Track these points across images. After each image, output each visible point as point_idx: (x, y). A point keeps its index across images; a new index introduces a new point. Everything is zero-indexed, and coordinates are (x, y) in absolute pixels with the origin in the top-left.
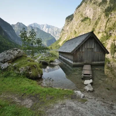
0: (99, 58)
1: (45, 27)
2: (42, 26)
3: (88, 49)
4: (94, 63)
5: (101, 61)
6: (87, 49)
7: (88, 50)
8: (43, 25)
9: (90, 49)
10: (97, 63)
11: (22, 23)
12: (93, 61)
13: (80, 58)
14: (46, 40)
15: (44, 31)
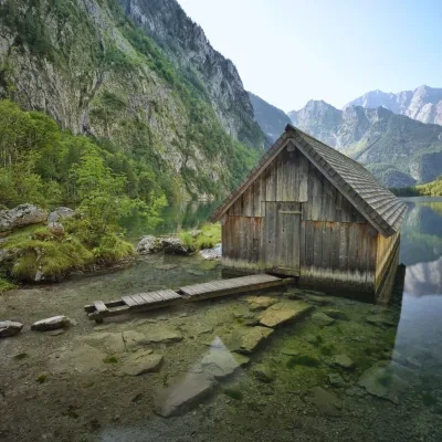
0: (337, 253)
1: (415, 99)
2: (405, 98)
3: (279, 205)
4: (314, 273)
5: (353, 271)
6: (279, 207)
7: (281, 211)
8: (410, 94)
9: (292, 208)
10: (327, 274)
11: (323, 102)
12: (308, 262)
13: (250, 241)
14: (420, 153)
15: (412, 116)
